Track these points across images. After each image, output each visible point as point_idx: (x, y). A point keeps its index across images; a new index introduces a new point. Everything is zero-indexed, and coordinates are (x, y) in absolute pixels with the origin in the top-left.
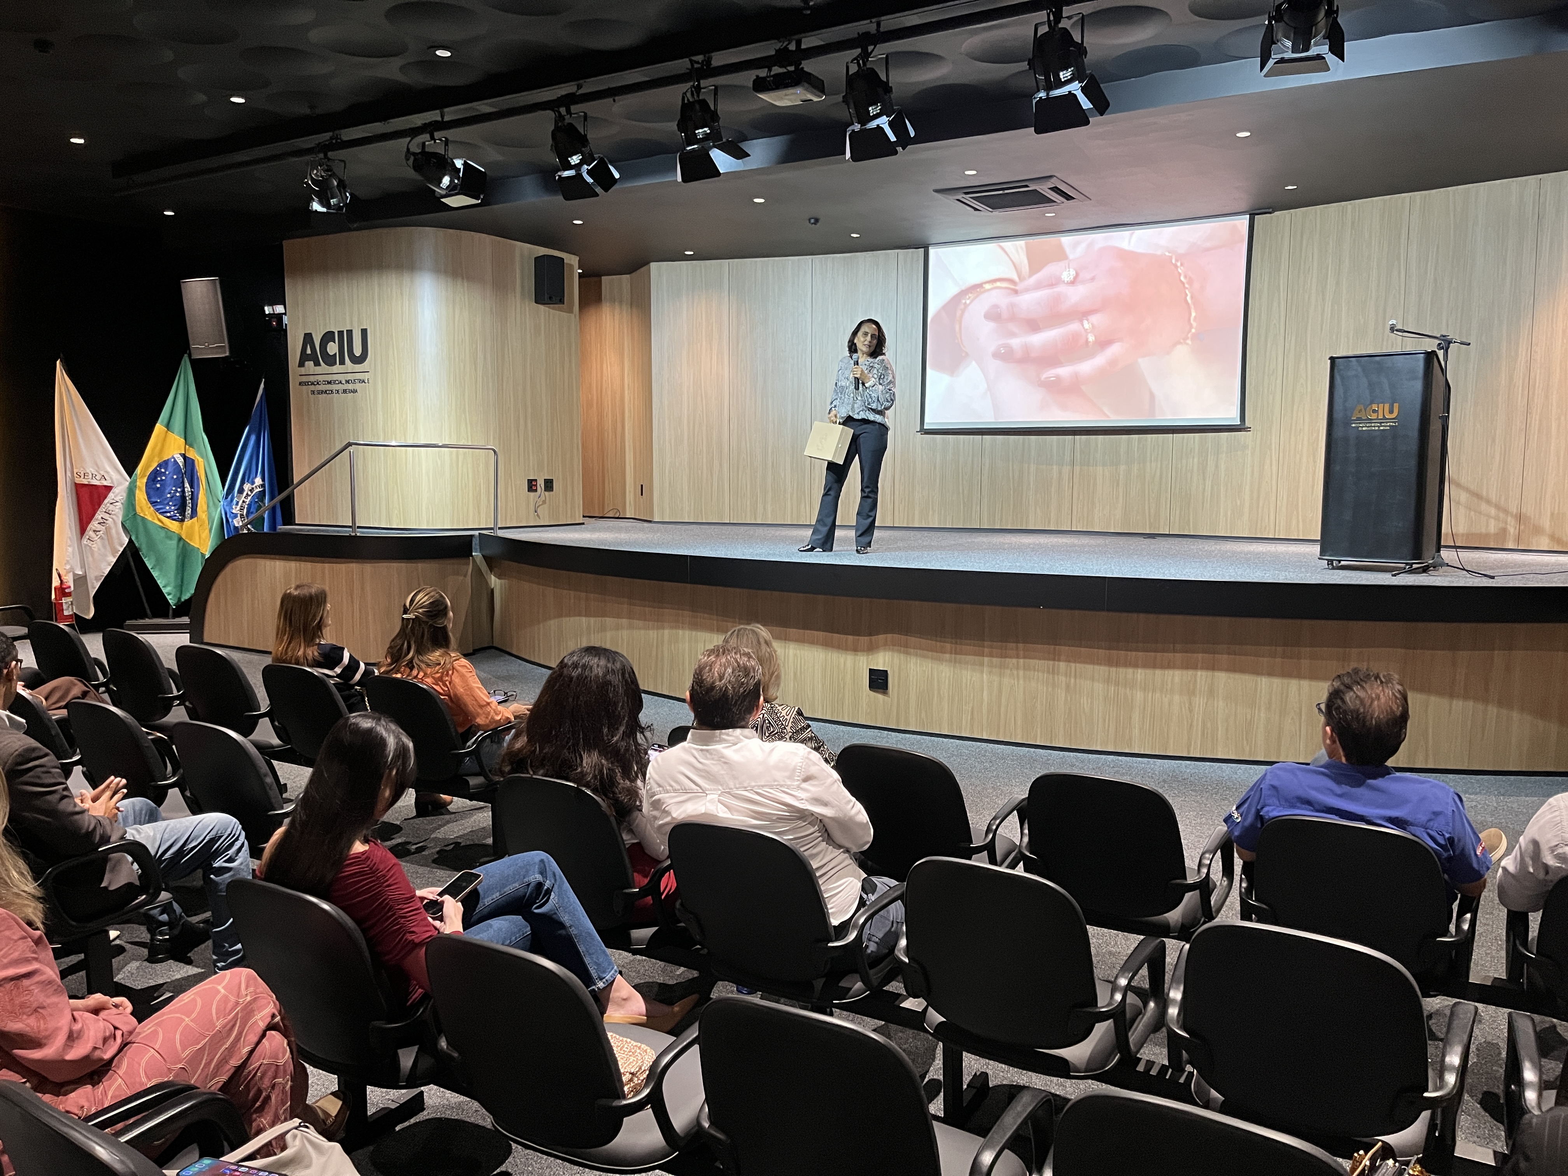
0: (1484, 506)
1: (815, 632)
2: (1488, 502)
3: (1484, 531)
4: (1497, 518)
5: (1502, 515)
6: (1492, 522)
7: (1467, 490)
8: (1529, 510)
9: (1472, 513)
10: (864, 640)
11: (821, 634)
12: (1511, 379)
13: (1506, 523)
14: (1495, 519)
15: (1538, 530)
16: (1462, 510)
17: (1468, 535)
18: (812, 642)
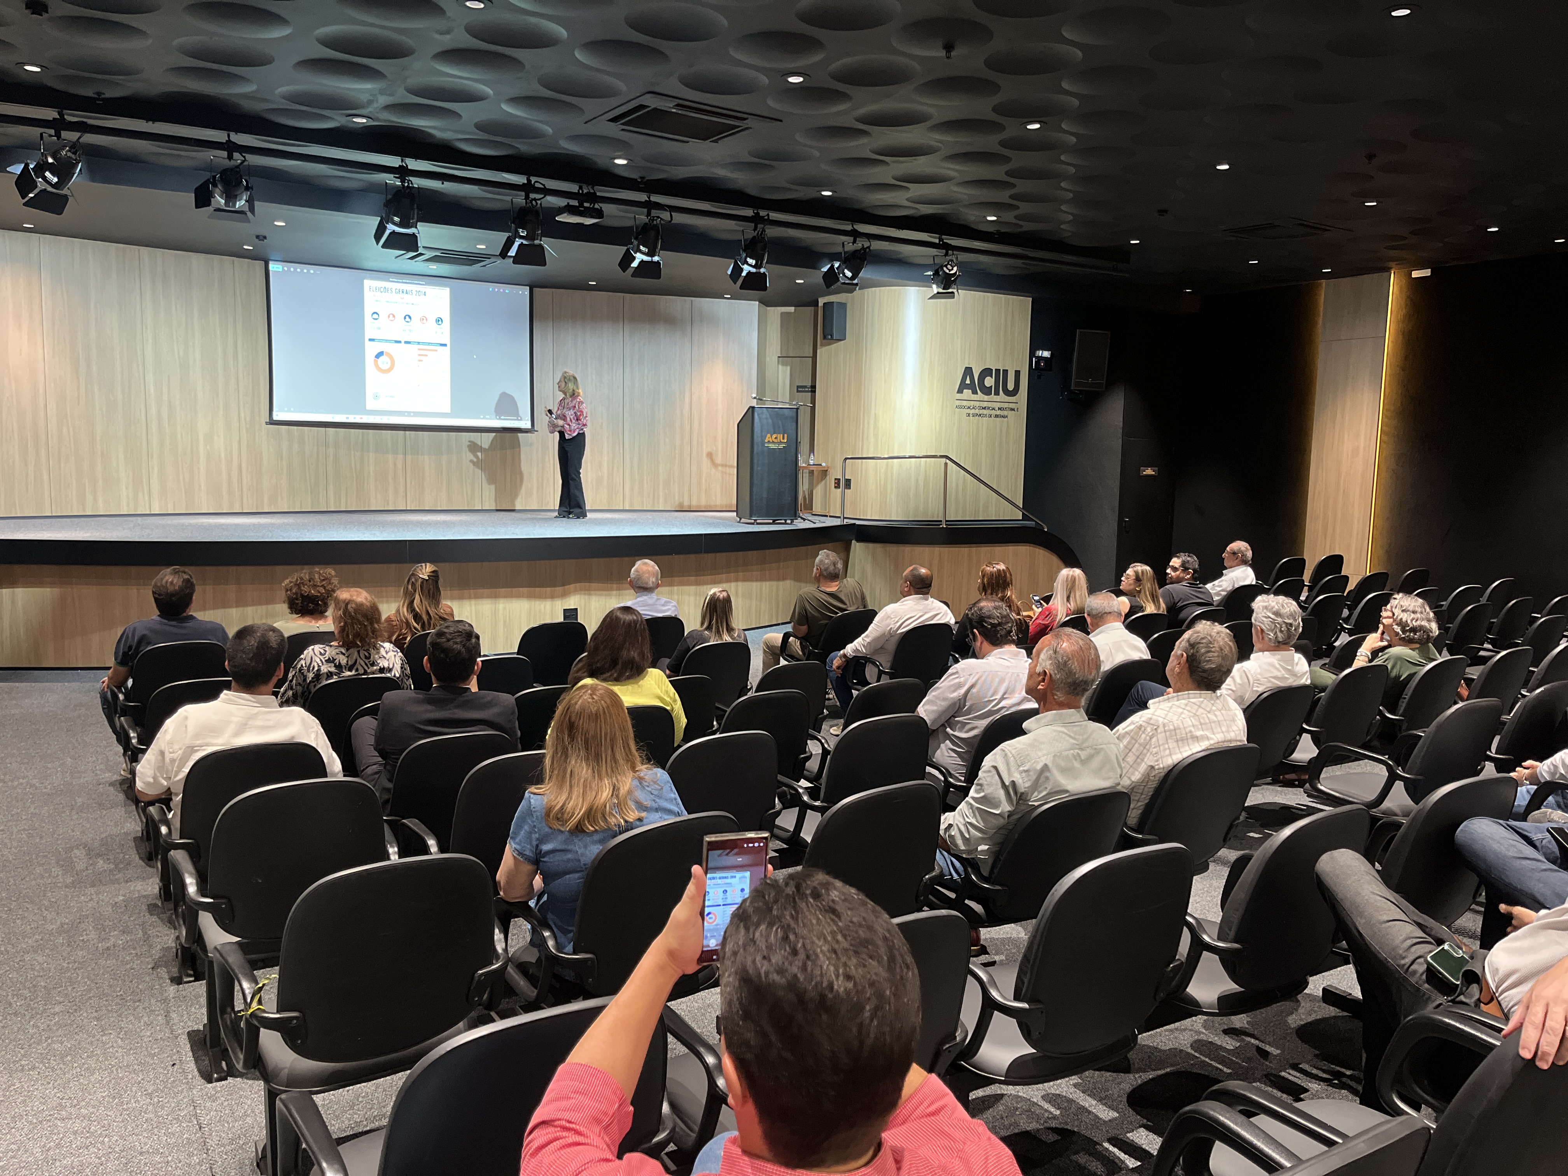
1: (521, 589)
10: (559, 589)
11: (525, 590)
18: (519, 596)
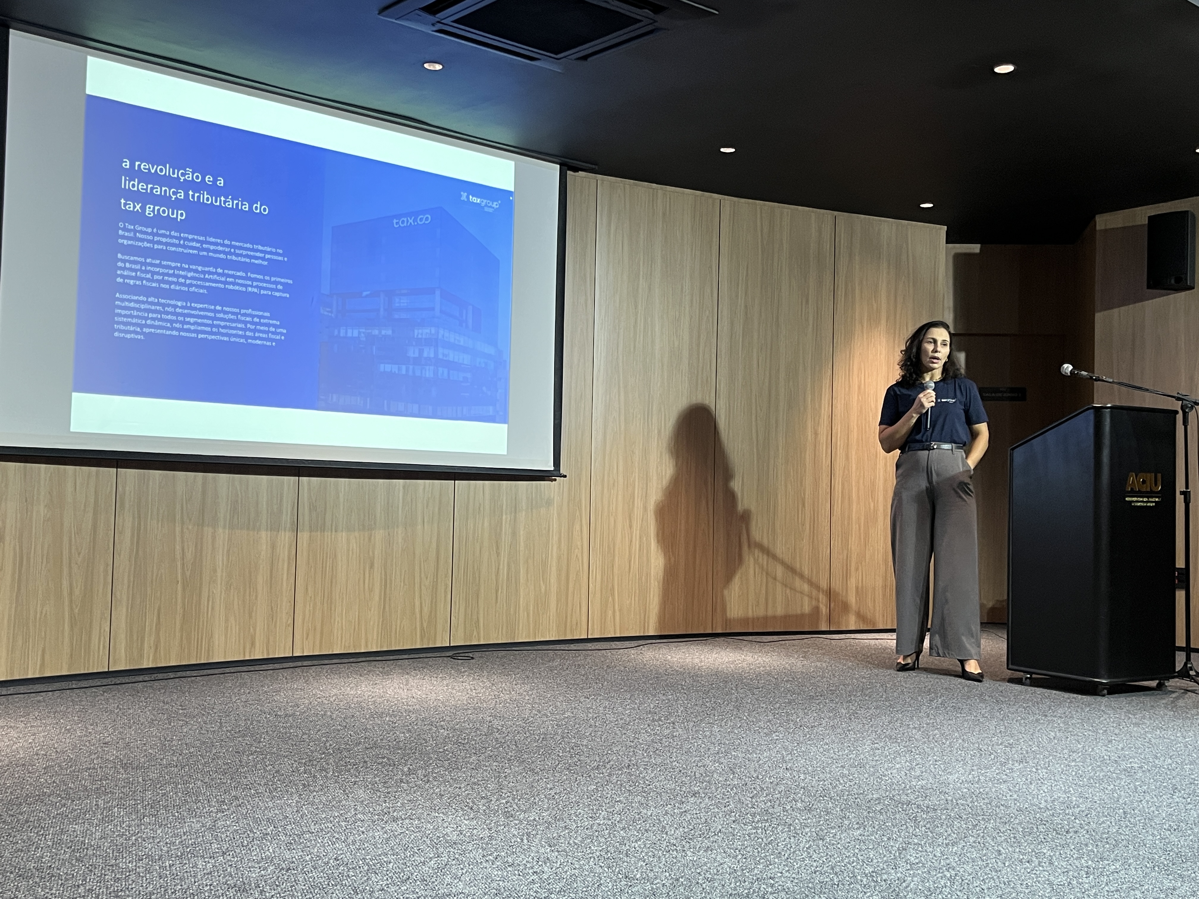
0: (798, 583)
2: (802, 576)
3: (799, 612)
4: (810, 597)
5: (814, 592)
6: (806, 599)
7: (783, 563)
8: (837, 585)
9: (788, 591)
12: (816, 434)
13: (819, 601)
14: (808, 596)
15: (845, 607)
16: (779, 587)
17: (786, 618)
